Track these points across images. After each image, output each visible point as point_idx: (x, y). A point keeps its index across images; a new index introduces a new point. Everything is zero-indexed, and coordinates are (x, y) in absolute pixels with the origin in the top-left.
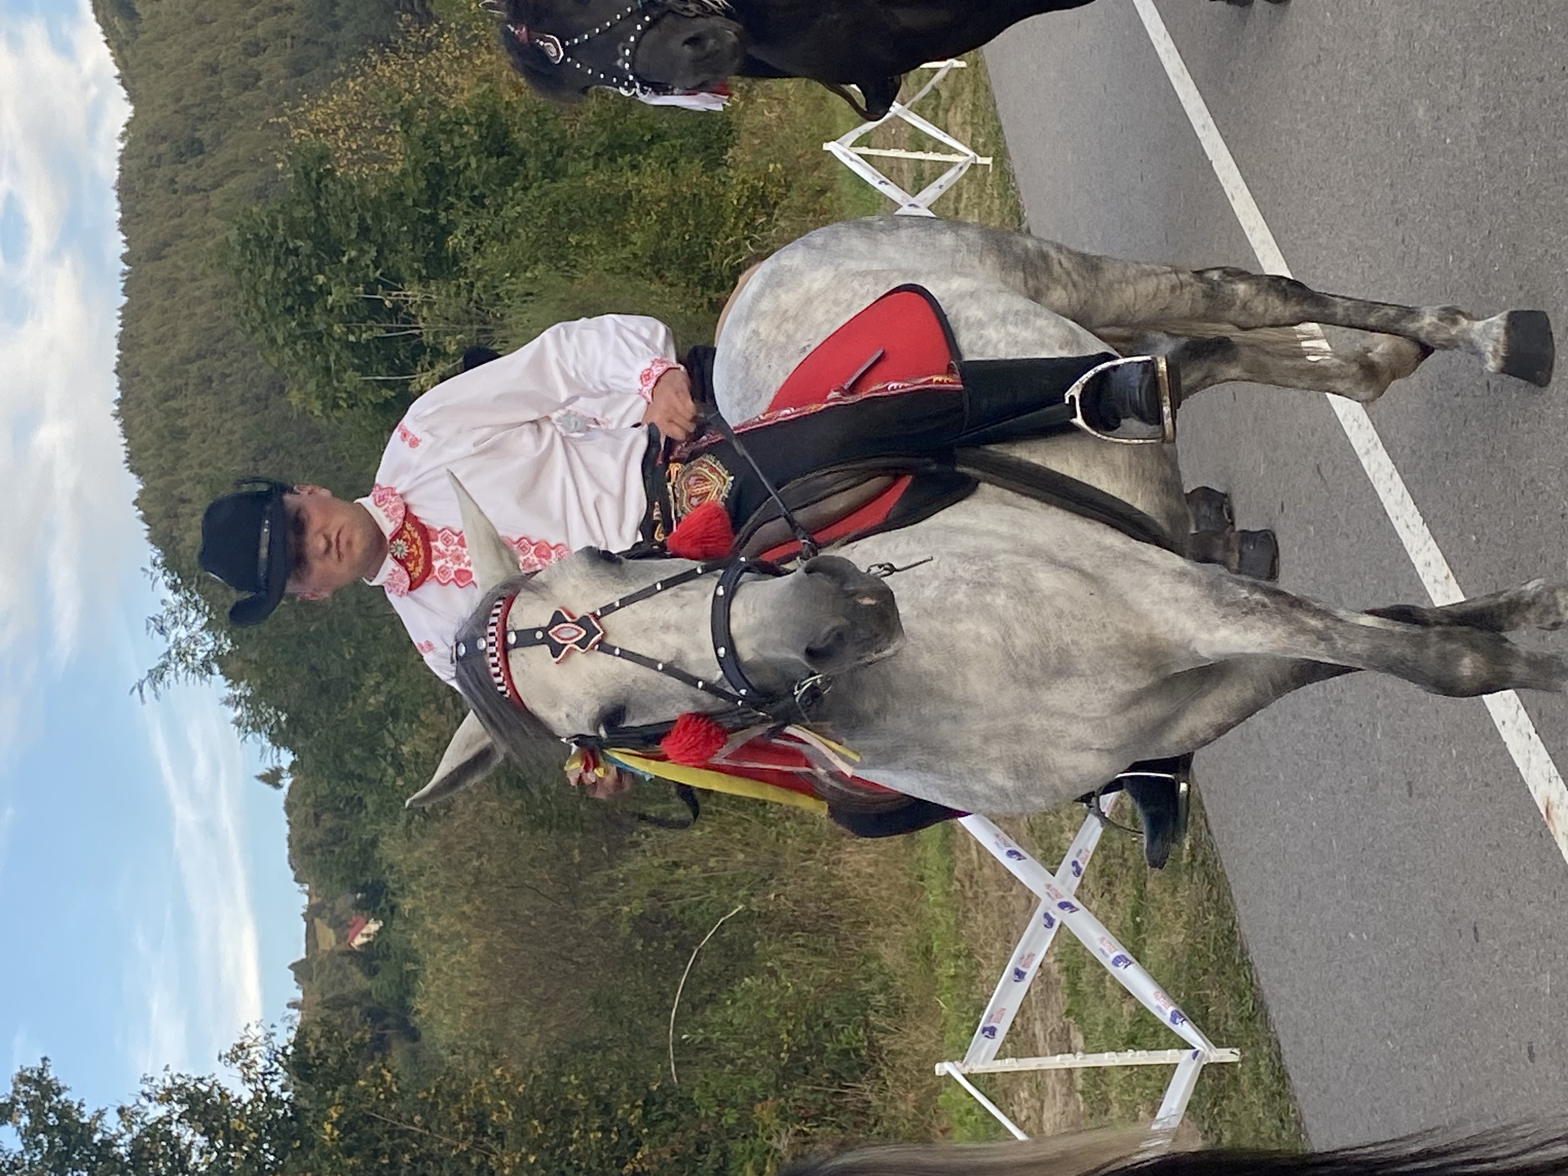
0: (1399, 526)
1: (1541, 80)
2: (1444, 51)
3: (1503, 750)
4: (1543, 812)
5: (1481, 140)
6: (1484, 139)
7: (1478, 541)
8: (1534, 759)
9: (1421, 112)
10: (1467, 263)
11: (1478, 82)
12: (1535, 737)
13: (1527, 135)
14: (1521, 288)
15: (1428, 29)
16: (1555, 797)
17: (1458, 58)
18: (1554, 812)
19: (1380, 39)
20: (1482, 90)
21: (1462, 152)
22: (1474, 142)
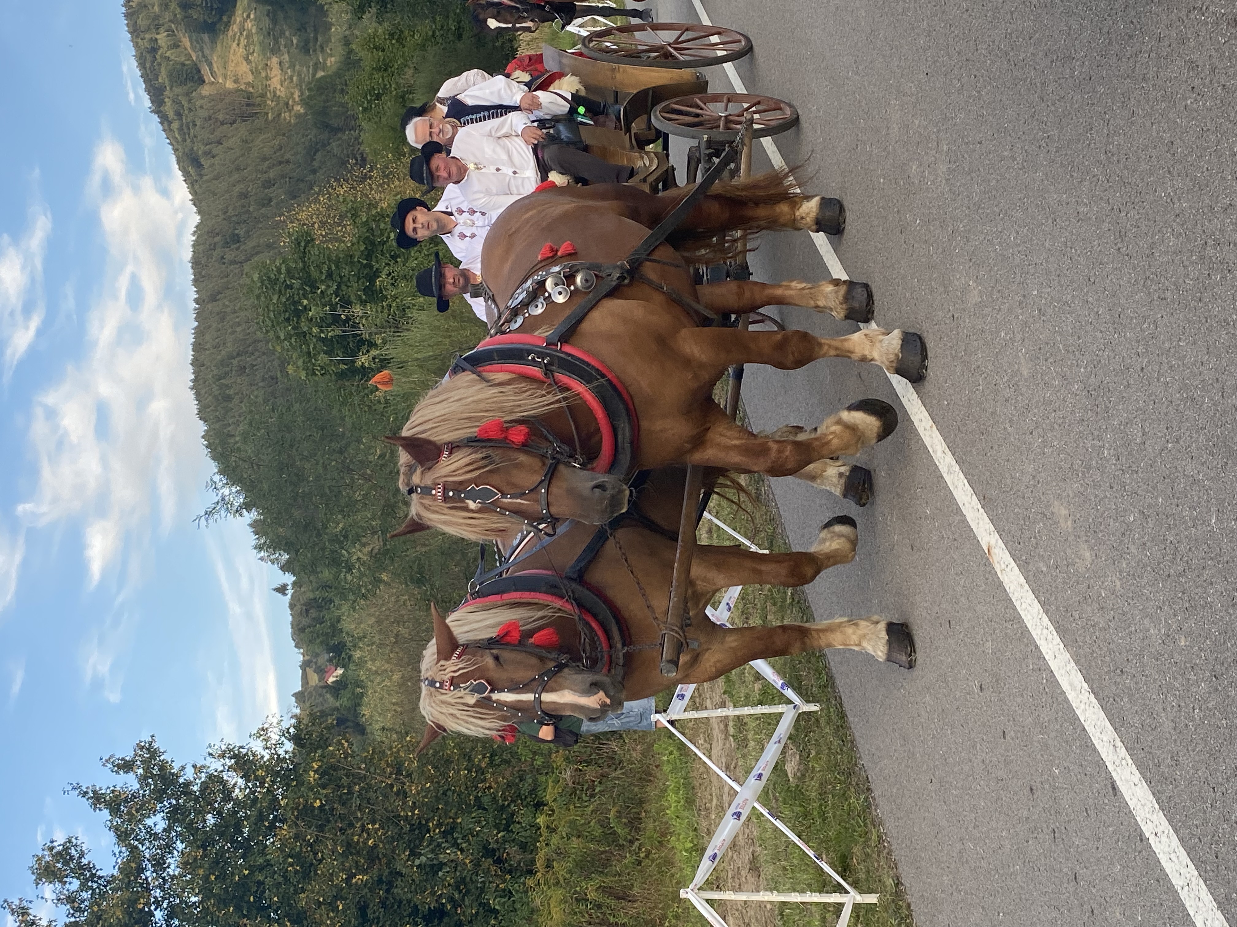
0: (904, 401)
1: (980, 143)
2: (926, 134)
3: (964, 521)
4: (986, 551)
5: (947, 180)
6: (949, 179)
7: (948, 404)
8: (981, 522)
9: (914, 167)
10: (940, 250)
11: (945, 148)
12: (982, 510)
13: (973, 175)
14: (970, 260)
15: (917, 122)
16: (993, 542)
17: (934, 136)
18: (993, 551)
19: (890, 131)
20: (947, 153)
21: (937, 188)
22: (944, 182)
